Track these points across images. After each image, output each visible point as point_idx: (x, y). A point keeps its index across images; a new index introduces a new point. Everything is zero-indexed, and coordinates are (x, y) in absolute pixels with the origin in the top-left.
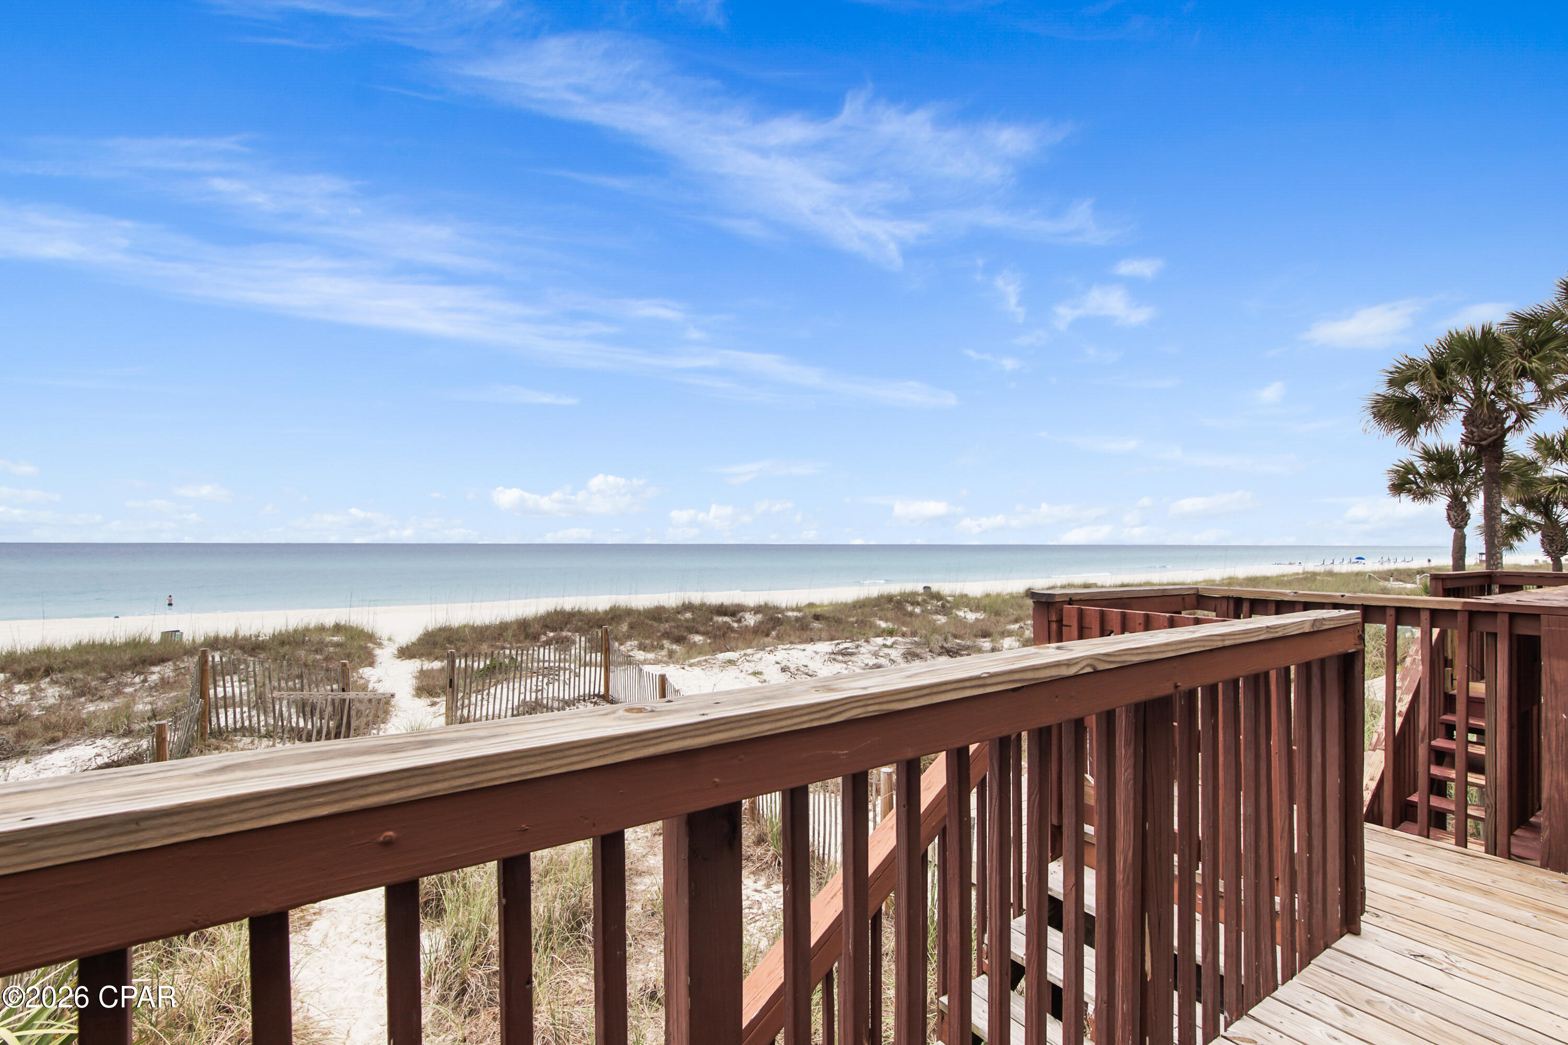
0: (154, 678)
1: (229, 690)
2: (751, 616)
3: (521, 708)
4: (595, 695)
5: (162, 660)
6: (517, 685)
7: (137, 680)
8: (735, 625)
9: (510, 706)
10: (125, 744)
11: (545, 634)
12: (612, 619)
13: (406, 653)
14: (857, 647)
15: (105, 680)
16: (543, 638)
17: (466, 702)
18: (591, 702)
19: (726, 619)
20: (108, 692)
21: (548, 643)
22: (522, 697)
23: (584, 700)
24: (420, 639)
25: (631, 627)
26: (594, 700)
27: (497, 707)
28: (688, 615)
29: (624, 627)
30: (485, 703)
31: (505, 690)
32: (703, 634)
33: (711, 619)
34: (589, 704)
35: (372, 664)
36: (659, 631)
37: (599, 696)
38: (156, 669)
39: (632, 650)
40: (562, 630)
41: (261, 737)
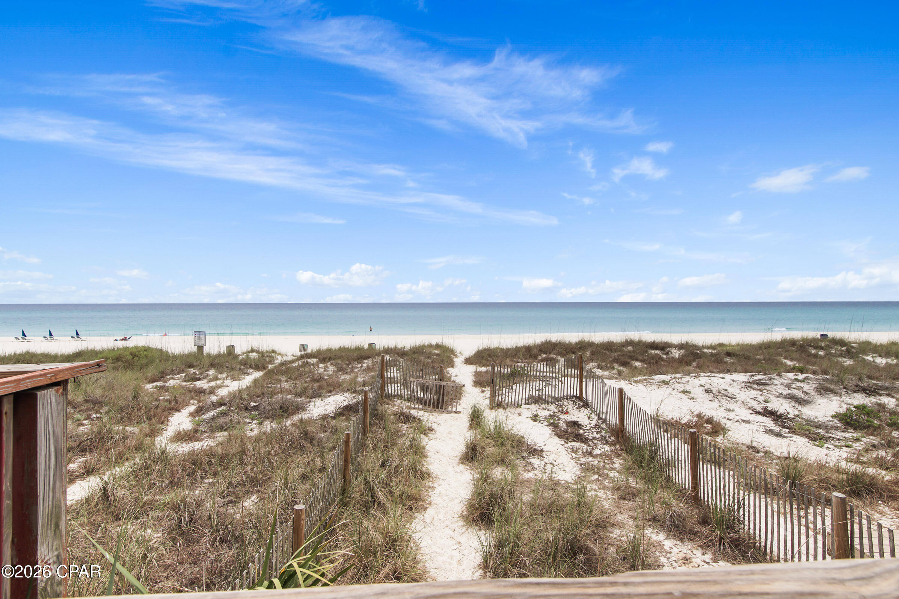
0: (365, 365)
1: (392, 374)
2: (675, 351)
3: (530, 400)
4: (573, 396)
5: (368, 358)
6: (528, 385)
7: (359, 366)
8: (665, 356)
9: (524, 397)
10: (354, 397)
11: (540, 355)
12: (580, 348)
13: (469, 361)
14: (770, 379)
15: (348, 365)
16: (540, 358)
17: (500, 392)
18: (571, 401)
19: (657, 352)
20: (349, 370)
21: (543, 360)
22: (531, 393)
23: (567, 399)
24: (475, 354)
25: (592, 354)
26: (573, 399)
27: (517, 397)
28: (630, 348)
29: (588, 354)
30: (510, 394)
31: (521, 388)
32: (641, 361)
33: (646, 352)
34: (570, 401)
35: (453, 366)
36: (611, 357)
37: (576, 397)
38: (365, 361)
39: (593, 368)
40: (550, 353)
41: (405, 400)
